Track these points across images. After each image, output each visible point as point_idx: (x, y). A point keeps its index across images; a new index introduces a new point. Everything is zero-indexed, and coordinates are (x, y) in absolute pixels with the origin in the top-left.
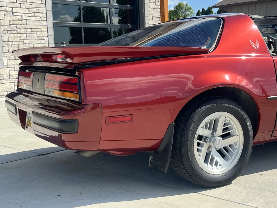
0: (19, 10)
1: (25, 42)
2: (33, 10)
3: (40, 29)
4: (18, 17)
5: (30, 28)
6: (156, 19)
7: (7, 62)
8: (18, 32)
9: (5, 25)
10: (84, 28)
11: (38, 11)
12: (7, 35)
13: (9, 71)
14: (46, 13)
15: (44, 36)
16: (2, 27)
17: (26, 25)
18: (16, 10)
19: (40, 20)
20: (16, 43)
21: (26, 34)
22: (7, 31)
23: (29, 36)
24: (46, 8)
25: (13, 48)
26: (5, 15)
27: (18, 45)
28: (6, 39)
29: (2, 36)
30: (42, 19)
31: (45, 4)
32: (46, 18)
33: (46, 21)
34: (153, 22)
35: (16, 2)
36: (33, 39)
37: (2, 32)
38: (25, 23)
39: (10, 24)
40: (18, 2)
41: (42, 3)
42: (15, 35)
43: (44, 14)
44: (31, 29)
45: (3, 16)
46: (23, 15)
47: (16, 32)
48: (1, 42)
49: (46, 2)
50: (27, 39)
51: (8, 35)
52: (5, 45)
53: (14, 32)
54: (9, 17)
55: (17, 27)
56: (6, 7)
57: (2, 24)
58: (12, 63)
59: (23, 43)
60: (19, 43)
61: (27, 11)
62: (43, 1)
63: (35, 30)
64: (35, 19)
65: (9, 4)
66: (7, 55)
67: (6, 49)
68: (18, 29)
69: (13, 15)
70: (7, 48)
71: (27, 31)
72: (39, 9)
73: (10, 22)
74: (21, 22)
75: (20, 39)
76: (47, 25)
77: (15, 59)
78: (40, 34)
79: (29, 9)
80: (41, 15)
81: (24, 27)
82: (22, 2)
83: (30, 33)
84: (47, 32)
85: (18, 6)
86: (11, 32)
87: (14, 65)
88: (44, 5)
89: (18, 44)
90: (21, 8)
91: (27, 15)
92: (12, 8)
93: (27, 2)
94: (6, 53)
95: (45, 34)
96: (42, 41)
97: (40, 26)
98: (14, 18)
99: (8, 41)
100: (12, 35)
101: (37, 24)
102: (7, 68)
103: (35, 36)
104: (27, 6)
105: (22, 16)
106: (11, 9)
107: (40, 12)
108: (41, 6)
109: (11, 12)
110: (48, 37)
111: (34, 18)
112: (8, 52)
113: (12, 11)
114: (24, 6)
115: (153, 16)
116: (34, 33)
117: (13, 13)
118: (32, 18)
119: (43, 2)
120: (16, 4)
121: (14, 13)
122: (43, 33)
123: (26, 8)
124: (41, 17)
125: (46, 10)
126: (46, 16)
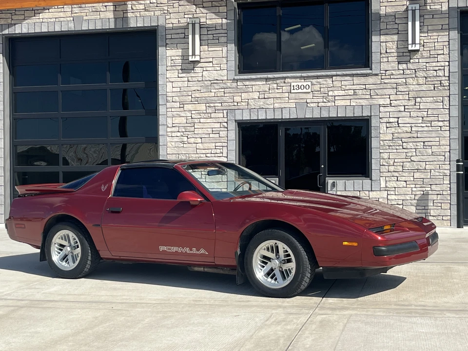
0: (408, 120)
1: (412, 159)
2: (428, 119)
3: (438, 143)
4: (405, 129)
5: (422, 142)
7: (386, 183)
8: (405, 147)
9: (386, 139)
11: (436, 119)
12: (387, 151)
13: (388, 195)
14: (449, 121)
15: (444, 150)
16: (381, 142)
17: (417, 137)
18: (403, 120)
19: (439, 130)
20: (400, 160)
21: (416, 149)
22: (389, 146)
23: (420, 151)
24: (449, 114)
25: (396, 167)
26: (387, 128)
27: (402, 164)
28: (386, 156)
29: (380, 153)
30: (442, 129)
31: (449, 109)
32: (448, 127)
33: (449, 131)
35: (403, 110)
36: (426, 154)
37: (381, 148)
38: (415, 135)
39: (393, 138)
40: (406, 110)
41: (443, 108)
42: (398, 151)
43: (446, 122)
44: (424, 142)
45: (385, 129)
46: (413, 125)
47: (401, 147)
48: (379, 160)
49: (450, 105)
50: (416, 156)
51: (390, 151)
52: (384, 163)
53: (398, 148)
54: (394, 130)
55: (403, 141)
56: (390, 117)
57: (381, 139)
58: (392, 185)
59: (410, 160)
60: (405, 160)
61: (419, 120)
62: (445, 105)
63: (430, 144)
64: (432, 130)
65: (394, 114)
66: (387, 175)
67: (385, 168)
68: (404, 144)
69: (399, 126)
70: (387, 167)
71: (417, 146)
72: (438, 117)
73: (393, 136)
74: (409, 135)
75: (407, 156)
76: (449, 137)
77: (397, 181)
78: (438, 149)
79: (422, 117)
80: (441, 124)
81: (412, 141)
82: (413, 110)
83: (422, 147)
84: (450, 145)
85: (406, 115)
86: (393, 148)
87: (395, 188)
88: (447, 111)
89: (403, 162)
90: (410, 117)
91: (419, 125)
92: (398, 118)
93: (419, 109)
94: (385, 173)
95: (445, 149)
96: (439, 158)
97: (438, 138)
98: (400, 131)
99: (389, 159)
100: (395, 151)
101: (433, 135)
102: (386, 190)
103: (430, 151)
104: (420, 114)
105: (411, 127)
106: (396, 120)
107: (440, 119)
108: (442, 112)
109: (396, 123)
110: (449, 152)
111: (430, 129)
112: (389, 172)
113: (398, 122)
114: (415, 114)
116: (428, 147)
117: (398, 124)
118: (426, 129)
119: (445, 107)
120: (404, 114)
121: (400, 125)
122: (441, 147)
123: (417, 117)
124: (441, 127)
125: (450, 117)
126: (450, 124)
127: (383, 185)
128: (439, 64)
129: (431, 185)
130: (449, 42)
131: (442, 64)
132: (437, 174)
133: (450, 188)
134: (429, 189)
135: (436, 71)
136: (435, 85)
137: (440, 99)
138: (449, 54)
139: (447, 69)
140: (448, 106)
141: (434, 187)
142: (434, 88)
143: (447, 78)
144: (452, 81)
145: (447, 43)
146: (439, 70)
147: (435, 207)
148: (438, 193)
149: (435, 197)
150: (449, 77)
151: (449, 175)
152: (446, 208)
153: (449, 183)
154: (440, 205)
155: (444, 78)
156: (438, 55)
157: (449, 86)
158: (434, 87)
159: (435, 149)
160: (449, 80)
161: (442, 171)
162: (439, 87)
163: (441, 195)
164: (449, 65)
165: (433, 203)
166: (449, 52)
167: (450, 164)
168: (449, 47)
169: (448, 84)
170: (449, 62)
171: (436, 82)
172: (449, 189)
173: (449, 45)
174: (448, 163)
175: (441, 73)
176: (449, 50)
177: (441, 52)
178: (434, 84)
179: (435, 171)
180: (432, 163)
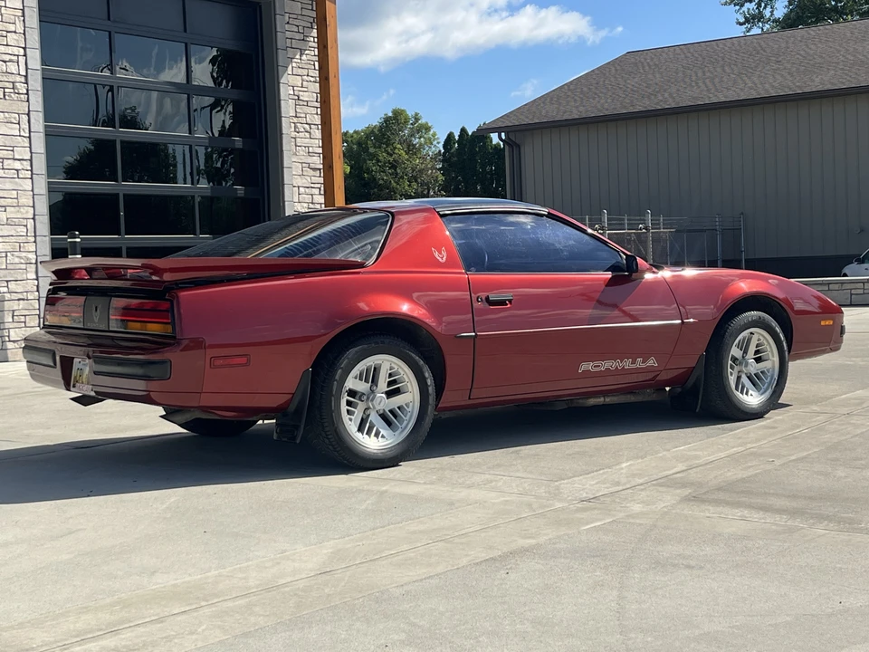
3: (16, 200)
6: (312, 172)
10: (124, 195)
11: (10, 154)
14: (31, 160)
15: (25, 216)
19: (16, 176)
24: (30, 147)
30: (21, 176)
31: (30, 137)
32: (30, 172)
33: (31, 178)
34: (304, 181)
41: (20, 136)
43: (24, 163)
49: (30, 132)
62: (23, 130)
64: (4, 176)
72: (13, 151)
76: (32, 190)
78: (16, 213)
80: (17, 165)
84: (34, 207)
88: (27, 140)
95: (27, 212)
96: (19, 230)
97: (15, 192)
101: (8, 186)
107: (16, 157)
108: (19, 142)
110: (34, 219)
111: (2, 173)
115: (304, 165)
119: (22, 133)
122: (21, 209)
124: (17, 170)
125: (31, 153)
126: (31, 166)
128: (9, 50)
129: (7, 281)
130: (23, 10)
131: (16, 50)
132: (17, 260)
133: (38, 286)
134: (5, 290)
135: (5, 62)
136: (6, 90)
137: (15, 118)
138: (24, 34)
139: (22, 60)
140: (27, 131)
141: (12, 286)
142: (4, 96)
143: (23, 80)
144: (32, 85)
145: (20, 13)
146: (10, 61)
147: (16, 325)
148: (20, 296)
149: (15, 305)
150: (26, 77)
151: (34, 261)
152: (32, 324)
153: (35, 277)
154: (22, 319)
155: (18, 79)
156: (7, 32)
157: (27, 94)
158: (4, 92)
159: (12, 212)
160: (27, 83)
161: (24, 254)
162: (12, 95)
163: (23, 299)
164: (25, 55)
165: (13, 316)
166: (24, 31)
167: (35, 242)
168: (24, 20)
169: (25, 92)
170: (25, 49)
171: (7, 85)
172: (35, 288)
173: (23, 16)
174: (33, 239)
175: (13, 68)
176: (25, 27)
177: (12, 28)
178: (4, 88)
179: (13, 255)
180: (7, 239)
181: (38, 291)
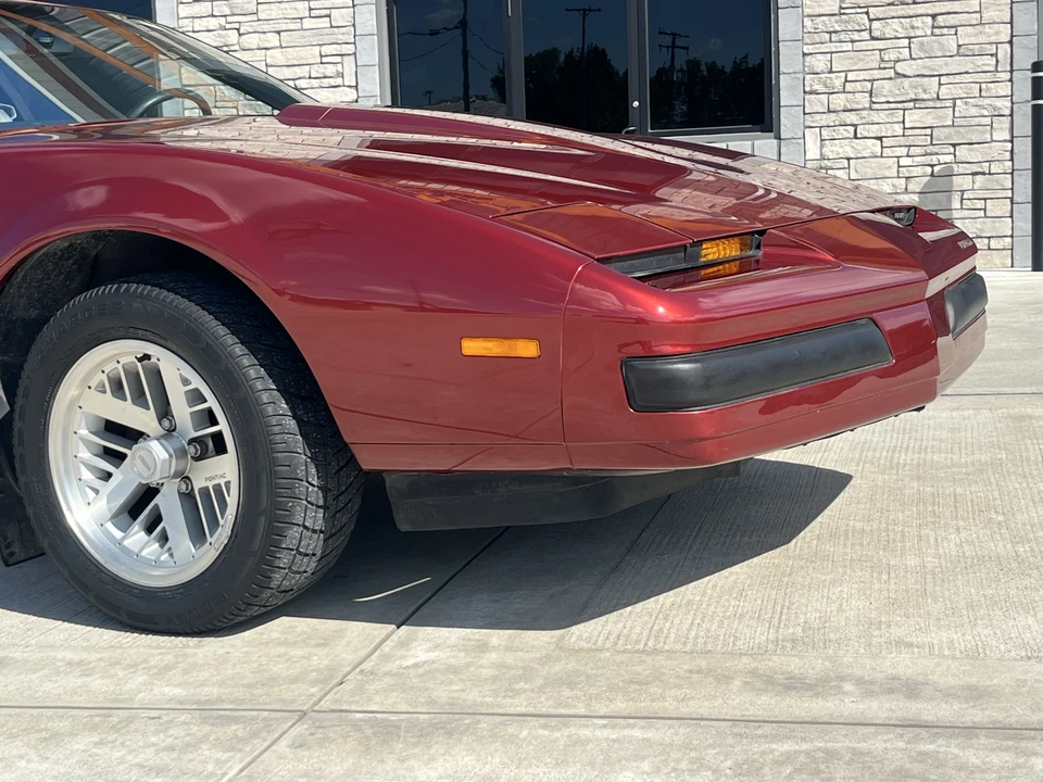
127: (813, 152)
129: (954, 145)
132: (974, 111)
133: (1012, 152)
134: (949, 158)
147: (966, 213)
148: (976, 168)
149: (965, 182)
151: (1008, 112)
152: (999, 213)
153: (1008, 138)
154: (980, 204)
159: (968, 35)
161: (987, 101)
163: (984, 174)
165: (962, 199)
167: (1011, 80)
172: (1008, 154)
174: (1007, 76)
179: (966, 103)
180: (958, 79)
181: (1012, 160)
